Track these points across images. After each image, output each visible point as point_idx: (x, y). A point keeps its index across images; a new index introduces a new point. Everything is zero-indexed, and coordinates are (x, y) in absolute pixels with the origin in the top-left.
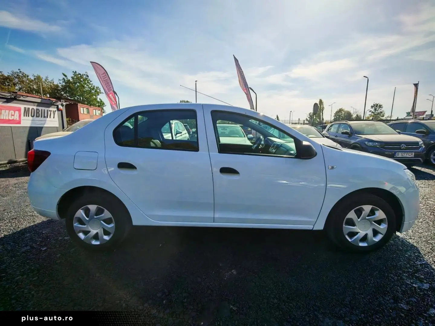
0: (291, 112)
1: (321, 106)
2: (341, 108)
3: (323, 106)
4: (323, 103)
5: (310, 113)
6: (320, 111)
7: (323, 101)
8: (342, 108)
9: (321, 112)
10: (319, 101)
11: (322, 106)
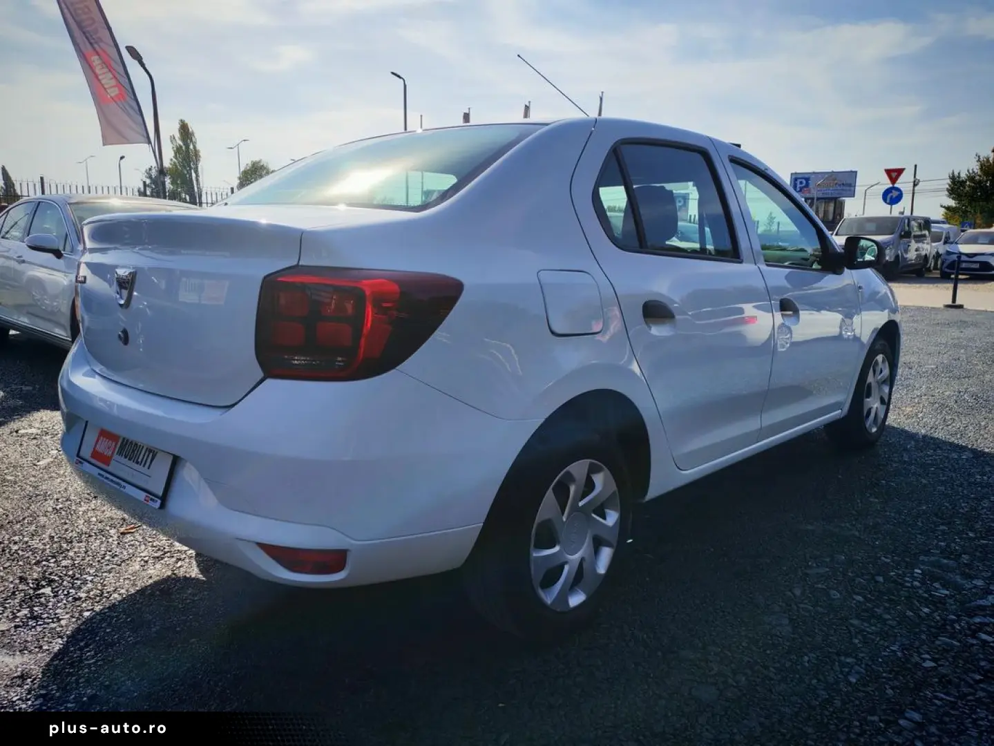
0: (122, 158)
1: (187, 147)
2: (256, 159)
3: (195, 147)
4: (192, 134)
5: (150, 169)
6: (190, 166)
7: (192, 127)
8: (260, 162)
9: (191, 169)
10: (178, 126)
11: (191, 147)
